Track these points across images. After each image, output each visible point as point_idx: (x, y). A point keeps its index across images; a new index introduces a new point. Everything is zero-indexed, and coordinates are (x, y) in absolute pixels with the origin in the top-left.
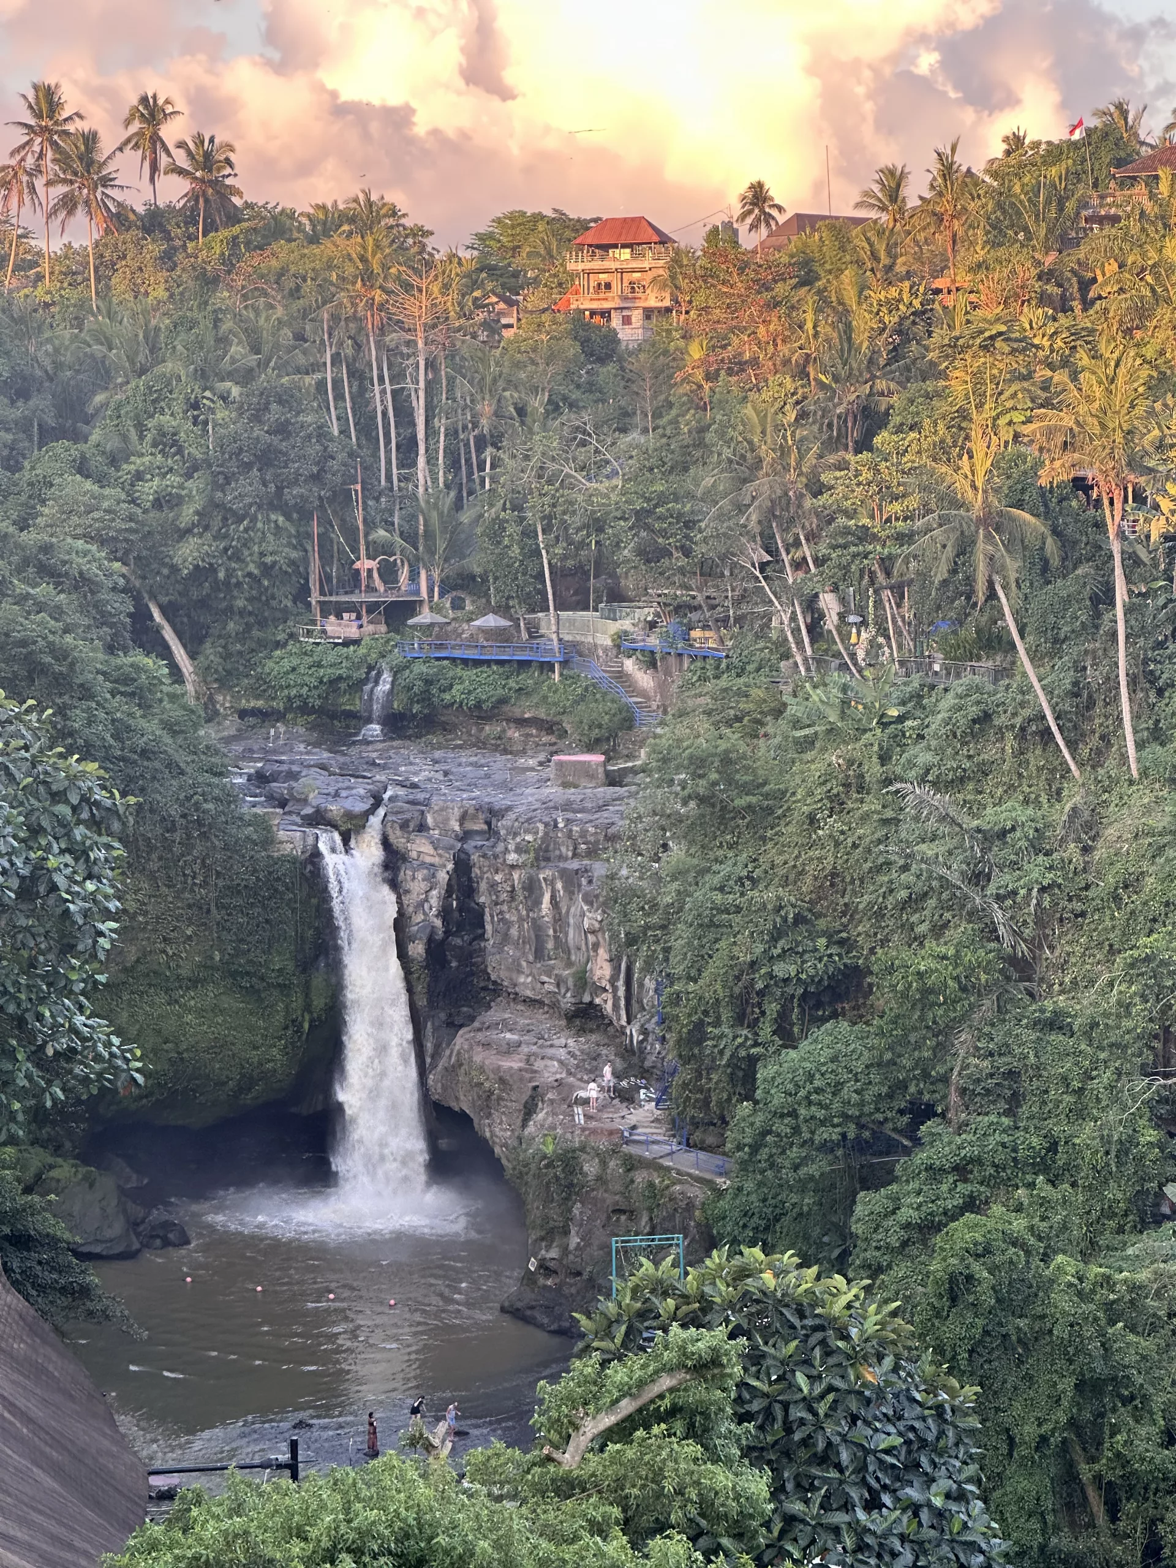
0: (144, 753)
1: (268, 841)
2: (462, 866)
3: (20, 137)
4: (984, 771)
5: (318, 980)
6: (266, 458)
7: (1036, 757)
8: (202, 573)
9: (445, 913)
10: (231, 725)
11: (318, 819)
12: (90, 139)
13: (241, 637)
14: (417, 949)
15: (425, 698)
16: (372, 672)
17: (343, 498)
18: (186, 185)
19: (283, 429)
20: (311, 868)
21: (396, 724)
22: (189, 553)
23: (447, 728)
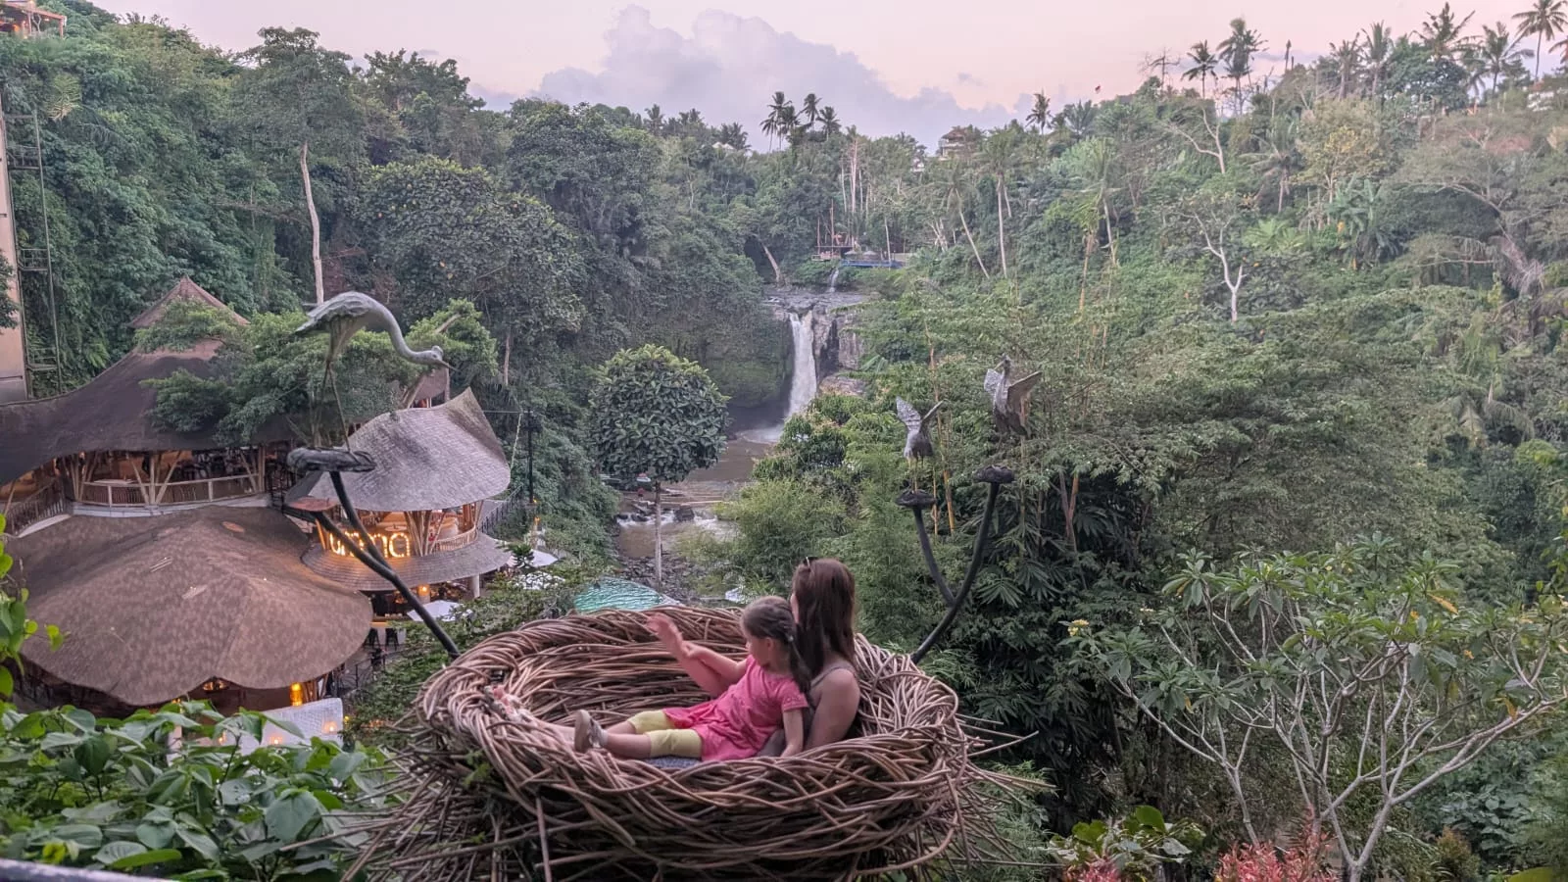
0: (728, 283)
1: (771, 315)
2: (834, 327)
3: (772, 110)
4: (959, 276)
5: (788, 362)
6: (800, 198)
7: (975, 273)
8: (779, 236)
9: (828, 341)
10: (789, 288)
11: (792, 310)
12: (792, 109)
13: (794, 258)
14: (818, 352)
15: (847, 279)
16: (832, 270)
17: (826, 212)
18: (822, 124)
19: (807, 190)
20: (786, 326)
21: (840, 288)
22: (774, 230)
23: (856, 289)
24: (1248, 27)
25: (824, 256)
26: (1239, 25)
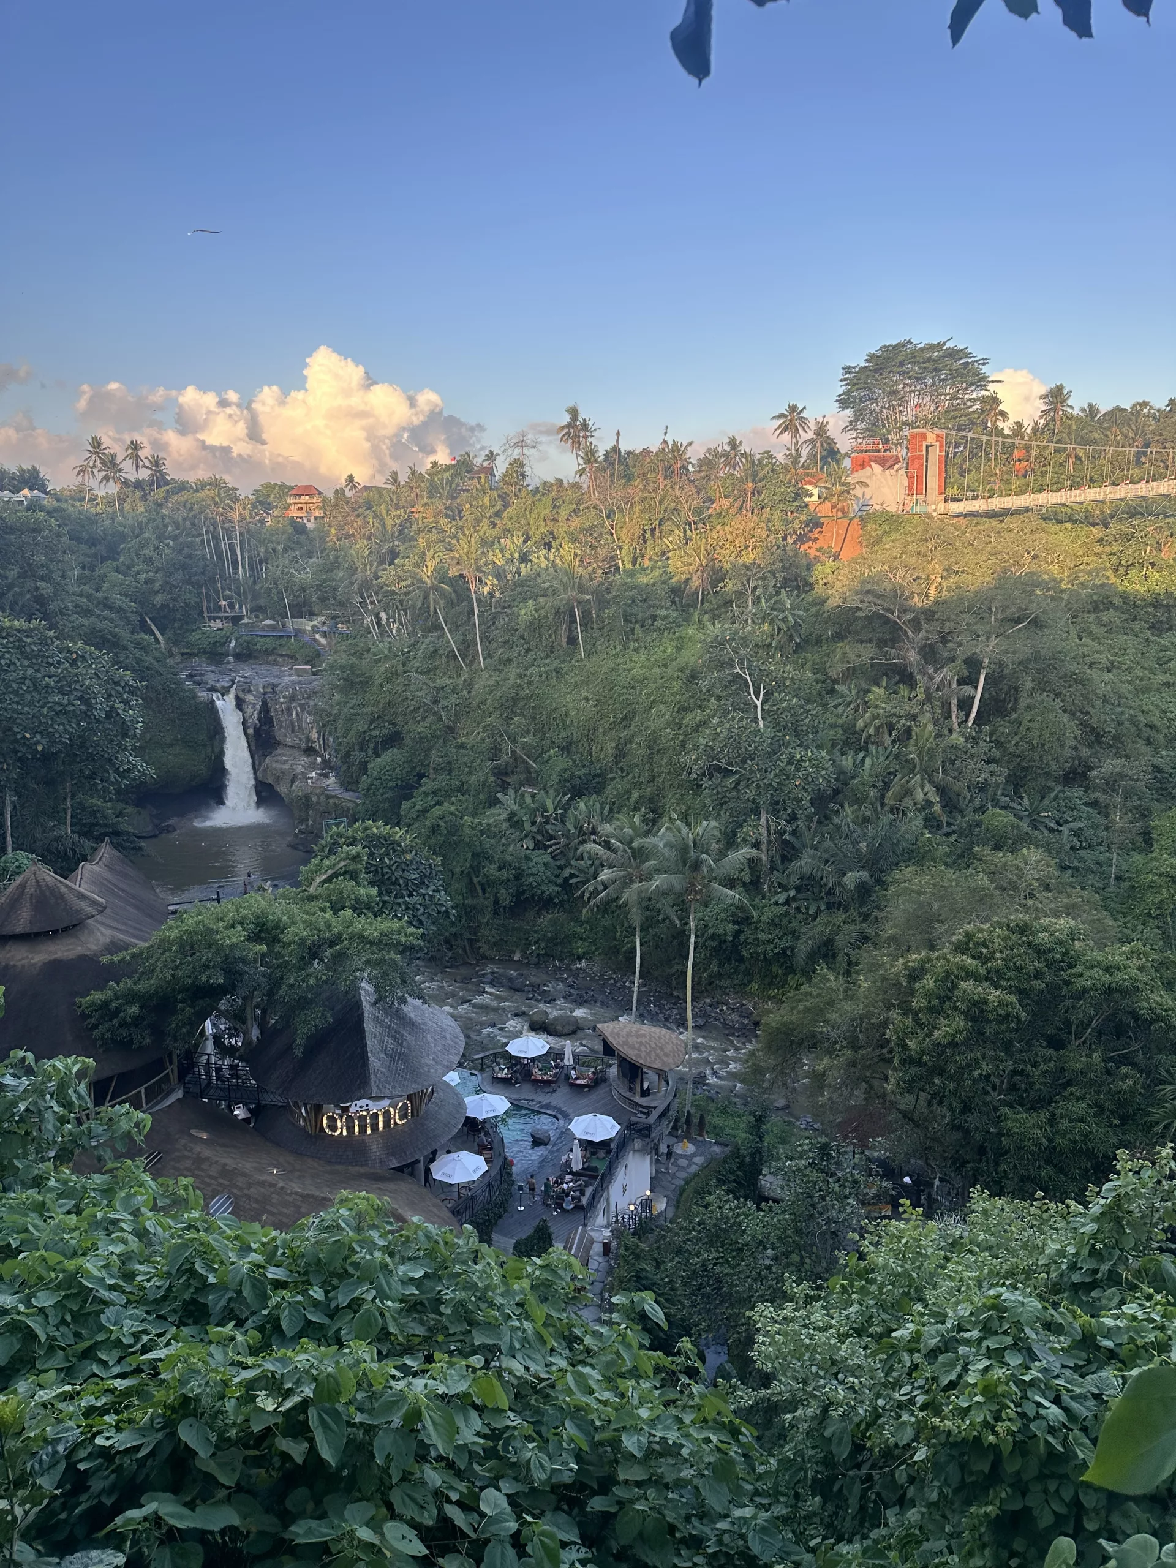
0: (147, 668)
1: (195, 697)
2: (265, 703)
3: (87, 455)
4: (436, 668)
6: (184, 567)
7: (452, 663)
8: (164, 606)
9: (259, 719)
10: (178, 658)
11: (213, 689)
12: (113, 456)
13: (180, 628)
14: (251, 731)
15: (248, 648)
16: (228, 639)
17: (213, 580)
18: (149, 472)
19: (189, 556)
20: (211, 706)
21: (238, 657)
22: (159, 599)
23: (256, 658)
24: (582, 415)
25: (216, 625)
26: (574, 412)
